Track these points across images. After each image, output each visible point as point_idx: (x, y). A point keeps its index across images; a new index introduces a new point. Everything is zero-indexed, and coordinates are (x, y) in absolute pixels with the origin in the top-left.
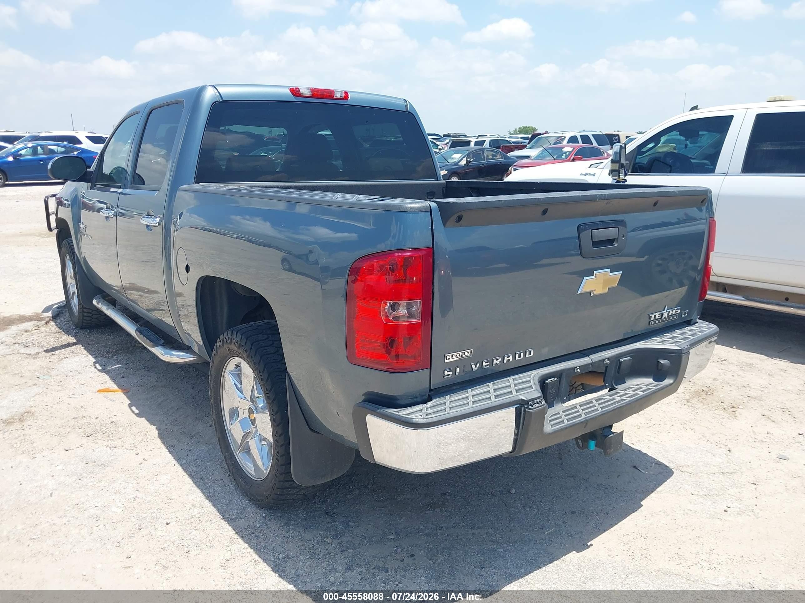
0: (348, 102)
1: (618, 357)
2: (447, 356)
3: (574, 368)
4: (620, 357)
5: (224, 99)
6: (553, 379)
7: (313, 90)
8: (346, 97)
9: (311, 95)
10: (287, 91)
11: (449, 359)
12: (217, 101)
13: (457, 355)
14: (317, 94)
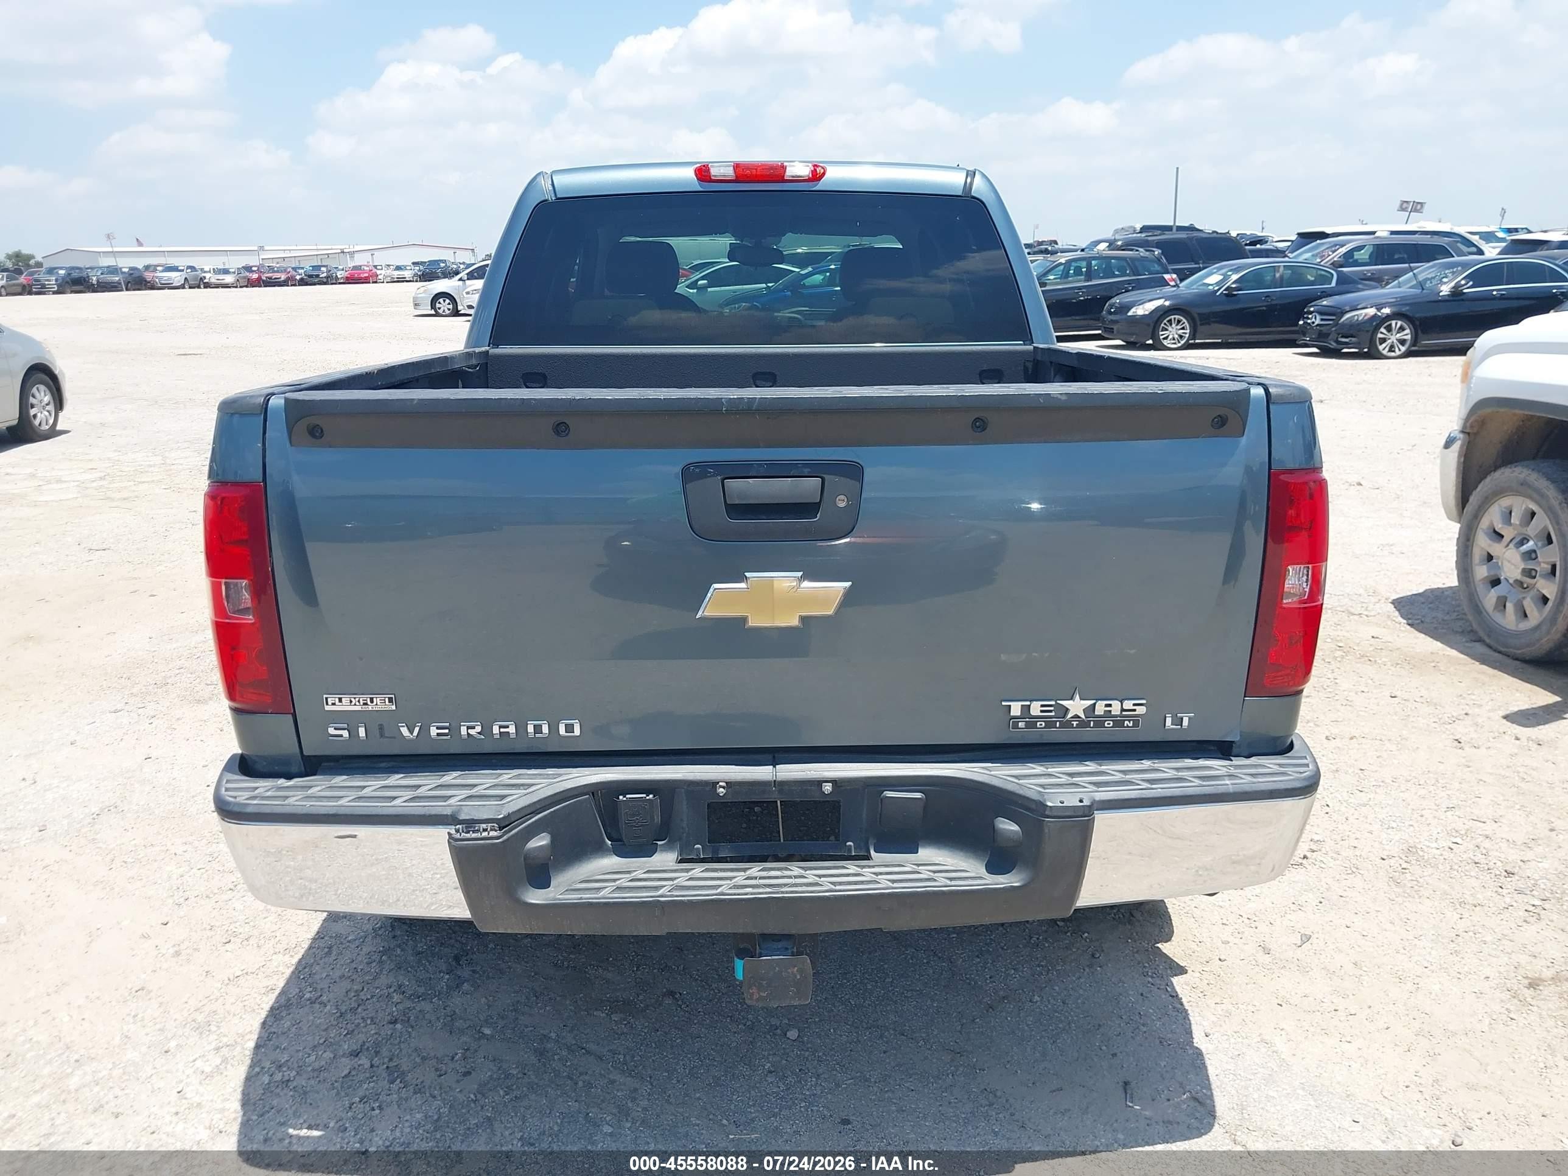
0: (821, 186)
1: (879, 786)
2: (327, 699)
3: (714, 784)
4: (884, 786)
5: (559, 196)
6: (644, 795)
7: (737, 166)
8: (816, 176)
9: (734, 178)
10: (689, 174)
11: (334, 704)
12: (546, 200)
13: (353, 699)
14: (745, 173)
